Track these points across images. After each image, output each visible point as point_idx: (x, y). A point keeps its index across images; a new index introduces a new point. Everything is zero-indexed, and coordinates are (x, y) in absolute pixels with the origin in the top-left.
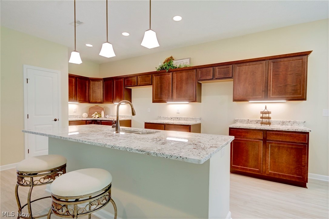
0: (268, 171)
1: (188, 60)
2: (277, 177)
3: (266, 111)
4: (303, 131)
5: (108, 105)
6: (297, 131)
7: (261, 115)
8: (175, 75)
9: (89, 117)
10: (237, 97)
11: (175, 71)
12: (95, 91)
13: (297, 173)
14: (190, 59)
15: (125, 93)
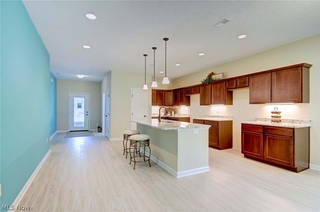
0: (267, 157)
1: (221, 75)
2: (273, 161)
3: (275, 111)
4: (289, 127)
5: (177, 107)
6: (285, 127)
7: (271, 115)
8: (213, 86)
9: (165, 115)
10: (252, 101)
11: (213, 83)
12: (168, 98)
13: (287, 159)
14: (223, 74)
15: (184, 99)
